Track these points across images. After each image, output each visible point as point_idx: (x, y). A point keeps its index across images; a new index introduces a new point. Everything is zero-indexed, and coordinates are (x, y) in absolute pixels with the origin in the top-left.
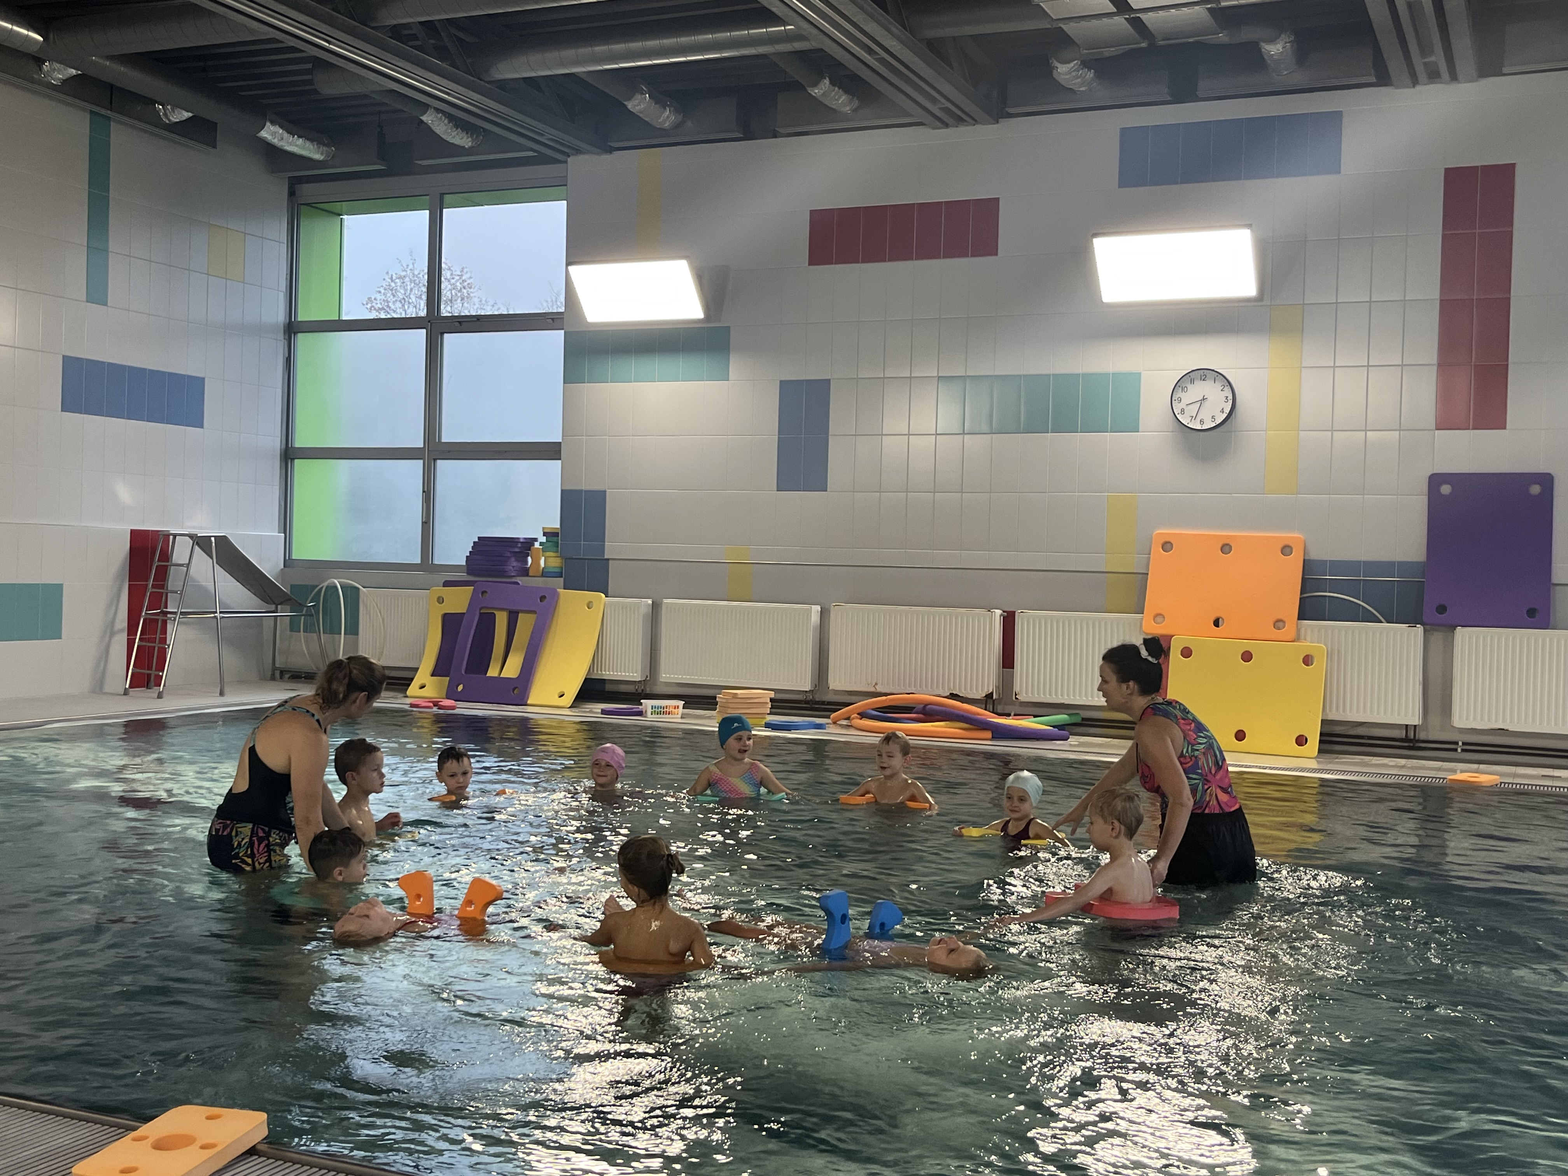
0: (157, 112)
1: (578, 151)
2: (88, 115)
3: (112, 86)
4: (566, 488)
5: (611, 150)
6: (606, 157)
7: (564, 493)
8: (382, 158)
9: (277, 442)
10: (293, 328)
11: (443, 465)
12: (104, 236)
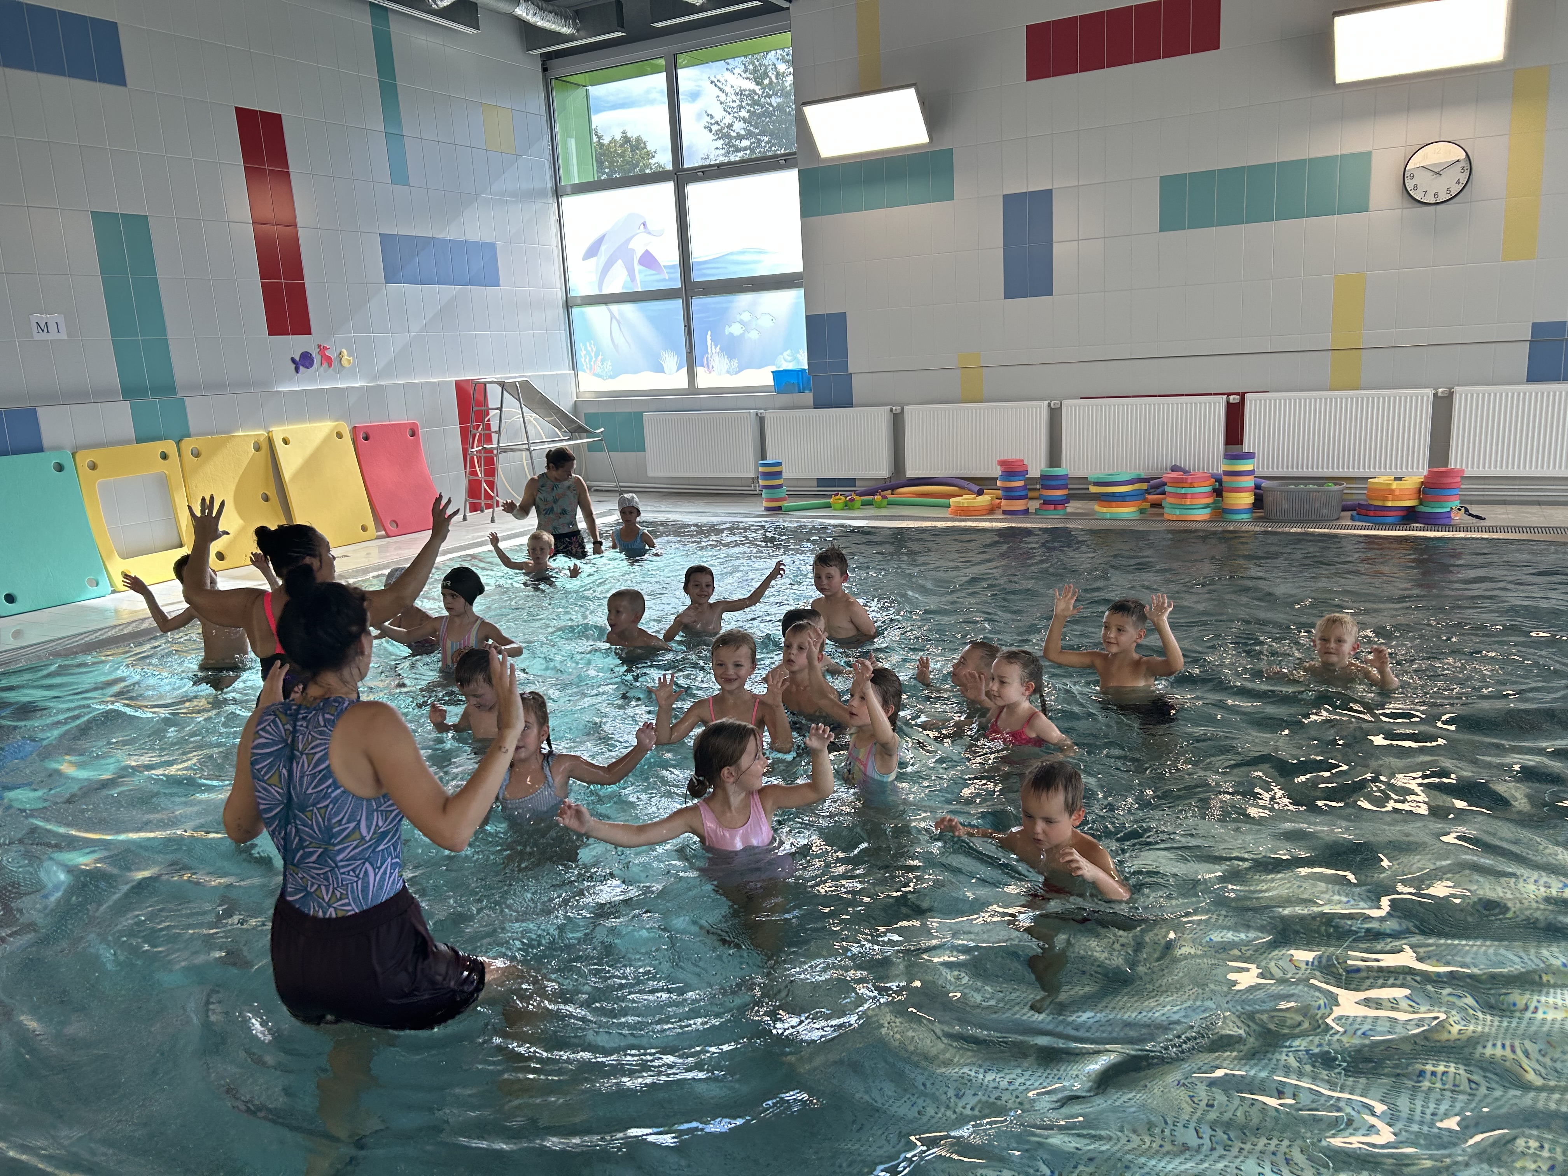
4: (810, 313)
7: (808, 318)
8: (621, 26)
9: (559, 295)
10: (558, 193)
11: (697, 303)
12: (398, 122)
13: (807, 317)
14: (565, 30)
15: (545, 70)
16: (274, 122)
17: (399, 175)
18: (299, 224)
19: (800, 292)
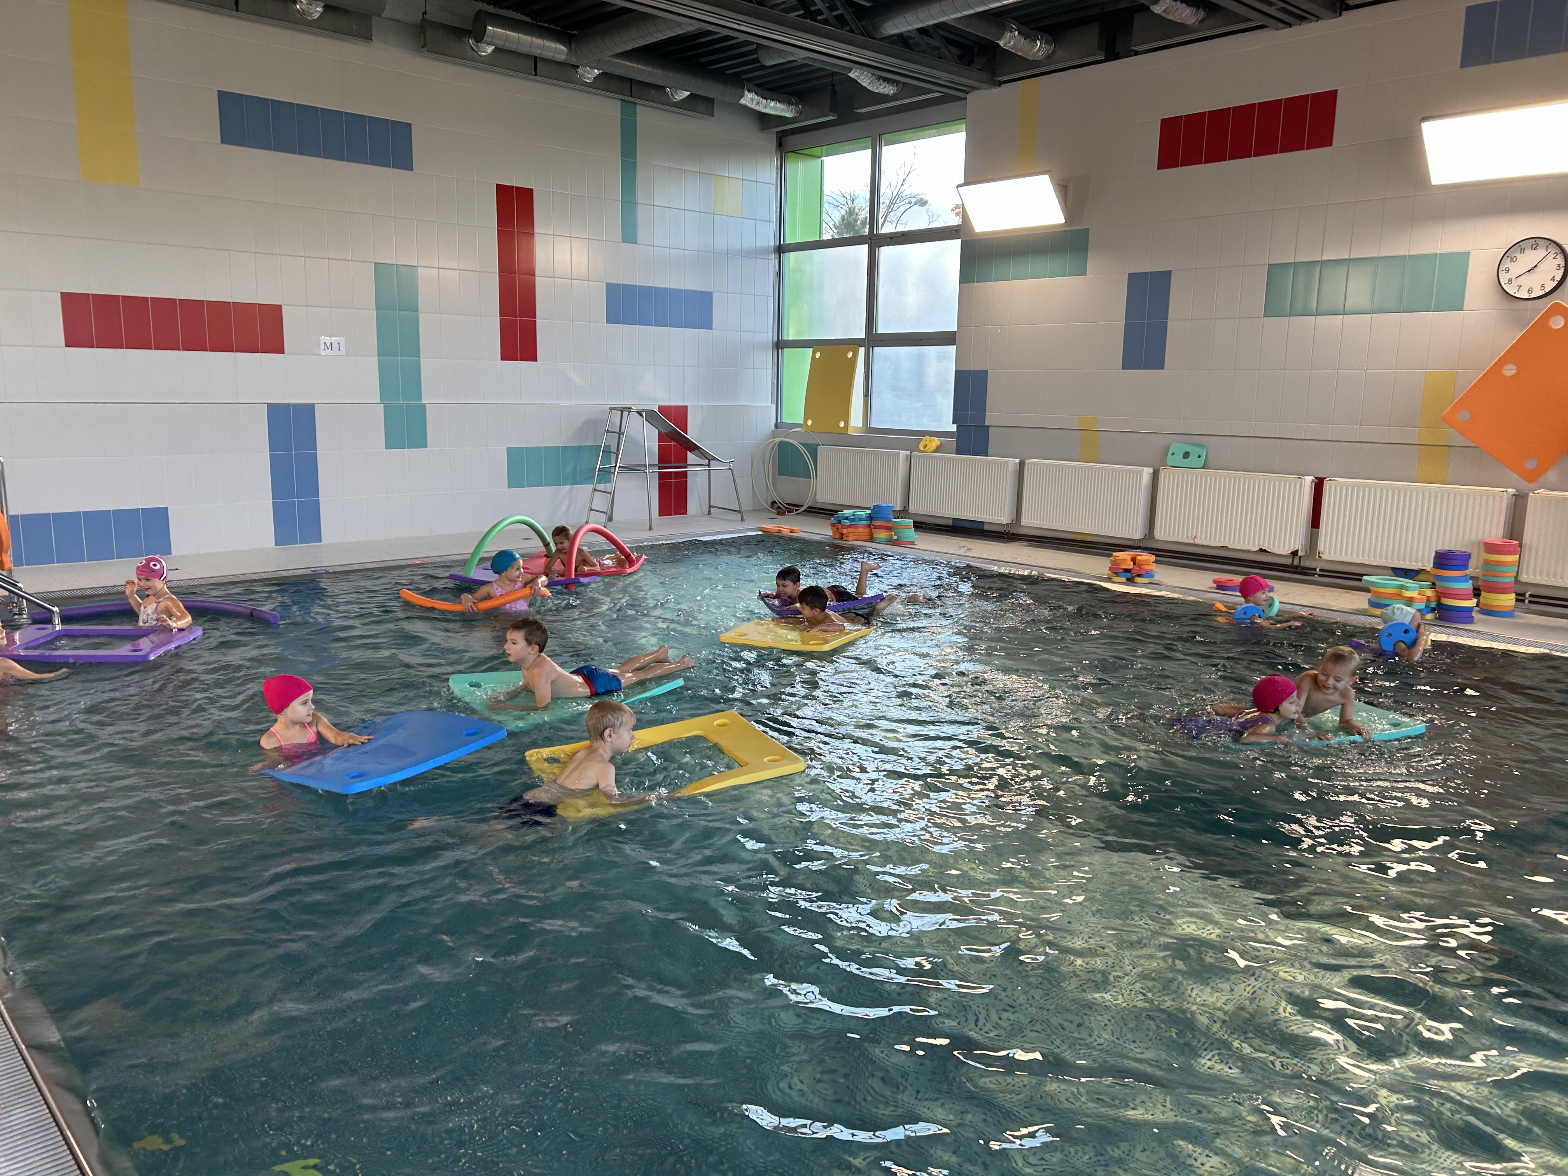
0: (666, 94)
1: (974, 88)
2: (619, 103)
3: (631, 81)
4: (959, 369)
5: (1000, 84)
6: (995, 91)
7: (958, 373)
8: (833, 110)
9: (770, 337)
10: (781, 250)
11: (878, 351)
12: (633, 193)
13: (956, 372)
14: (788, 115)
15: (780, 145)
16: (526, 195)
17: (629, 236)
18: (537, 273)
19: (953, 348)
